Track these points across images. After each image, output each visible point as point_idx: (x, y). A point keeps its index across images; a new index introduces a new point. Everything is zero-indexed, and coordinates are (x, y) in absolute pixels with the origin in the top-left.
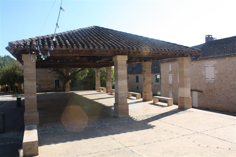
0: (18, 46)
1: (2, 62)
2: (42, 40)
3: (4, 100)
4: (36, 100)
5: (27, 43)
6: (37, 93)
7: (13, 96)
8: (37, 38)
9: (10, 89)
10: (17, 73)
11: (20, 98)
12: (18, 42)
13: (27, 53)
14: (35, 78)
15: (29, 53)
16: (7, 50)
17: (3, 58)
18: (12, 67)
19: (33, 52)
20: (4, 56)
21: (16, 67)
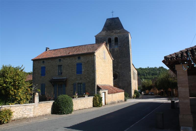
0: (171, 58)
1: (158, 72)
2: (191, 51)
3: (161, 102)
4: (189, 104)
5: (178, 55)
6: (190, 98)
7: (168, 99)
8: (186, 50)
9: (165, 93)
10: (170, 80)
11: (174, 101)
12: (171, 55)
13: (179, 64)
14: (188, 85)
15: (181, 63)
16: (163, 63)
17: (158, 69)
18: (166, 76)
19: (186, 62)
20: (159, 67)
21: (169, 75)
